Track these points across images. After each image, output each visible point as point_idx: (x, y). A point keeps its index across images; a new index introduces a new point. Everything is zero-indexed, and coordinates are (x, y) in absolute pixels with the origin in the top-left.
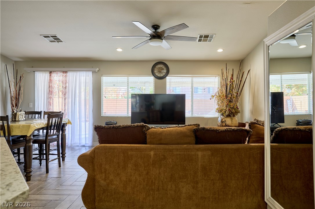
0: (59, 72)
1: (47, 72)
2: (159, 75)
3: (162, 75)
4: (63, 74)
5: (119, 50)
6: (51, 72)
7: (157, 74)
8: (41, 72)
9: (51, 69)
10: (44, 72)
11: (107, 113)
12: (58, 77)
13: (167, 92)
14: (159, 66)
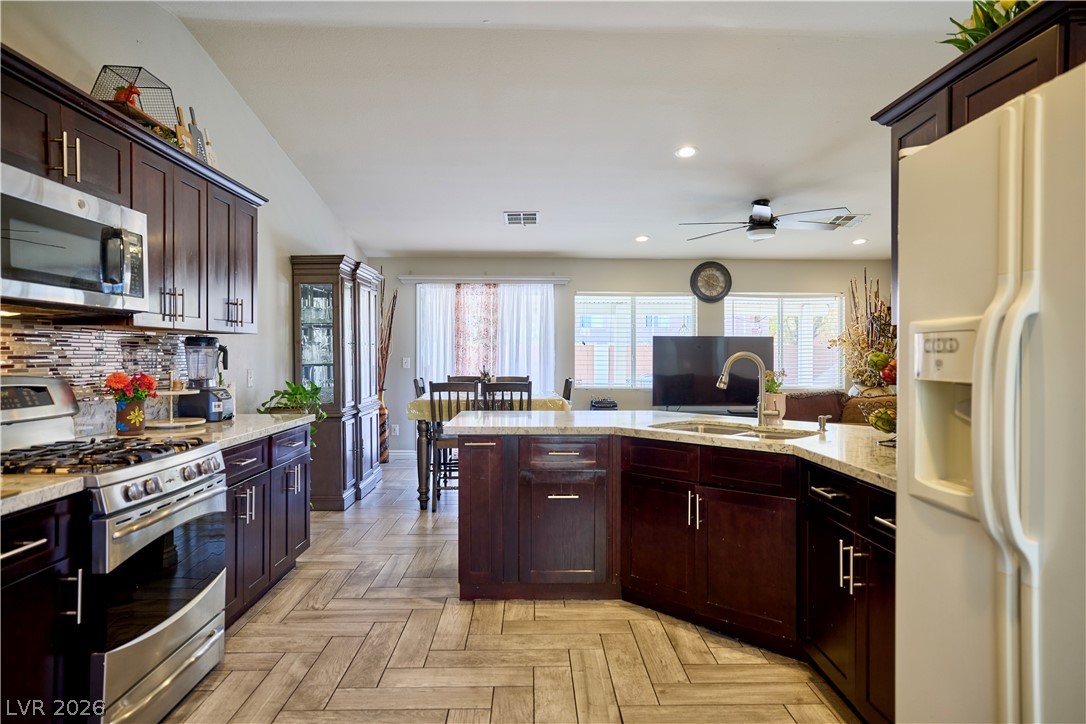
0: (477, 286)
1: (449, 285)
2: (708, 293)
3: (715, 293)
4: (488, 290)
5: (642, 239)
6: (458, 286)
7: (703, 290)
8: (437, 285)
9: (459, 279)
10: (443, 285)
11: (583, 381)
12: (474, 297)
13: (726, 331)
14: (709, 272)
